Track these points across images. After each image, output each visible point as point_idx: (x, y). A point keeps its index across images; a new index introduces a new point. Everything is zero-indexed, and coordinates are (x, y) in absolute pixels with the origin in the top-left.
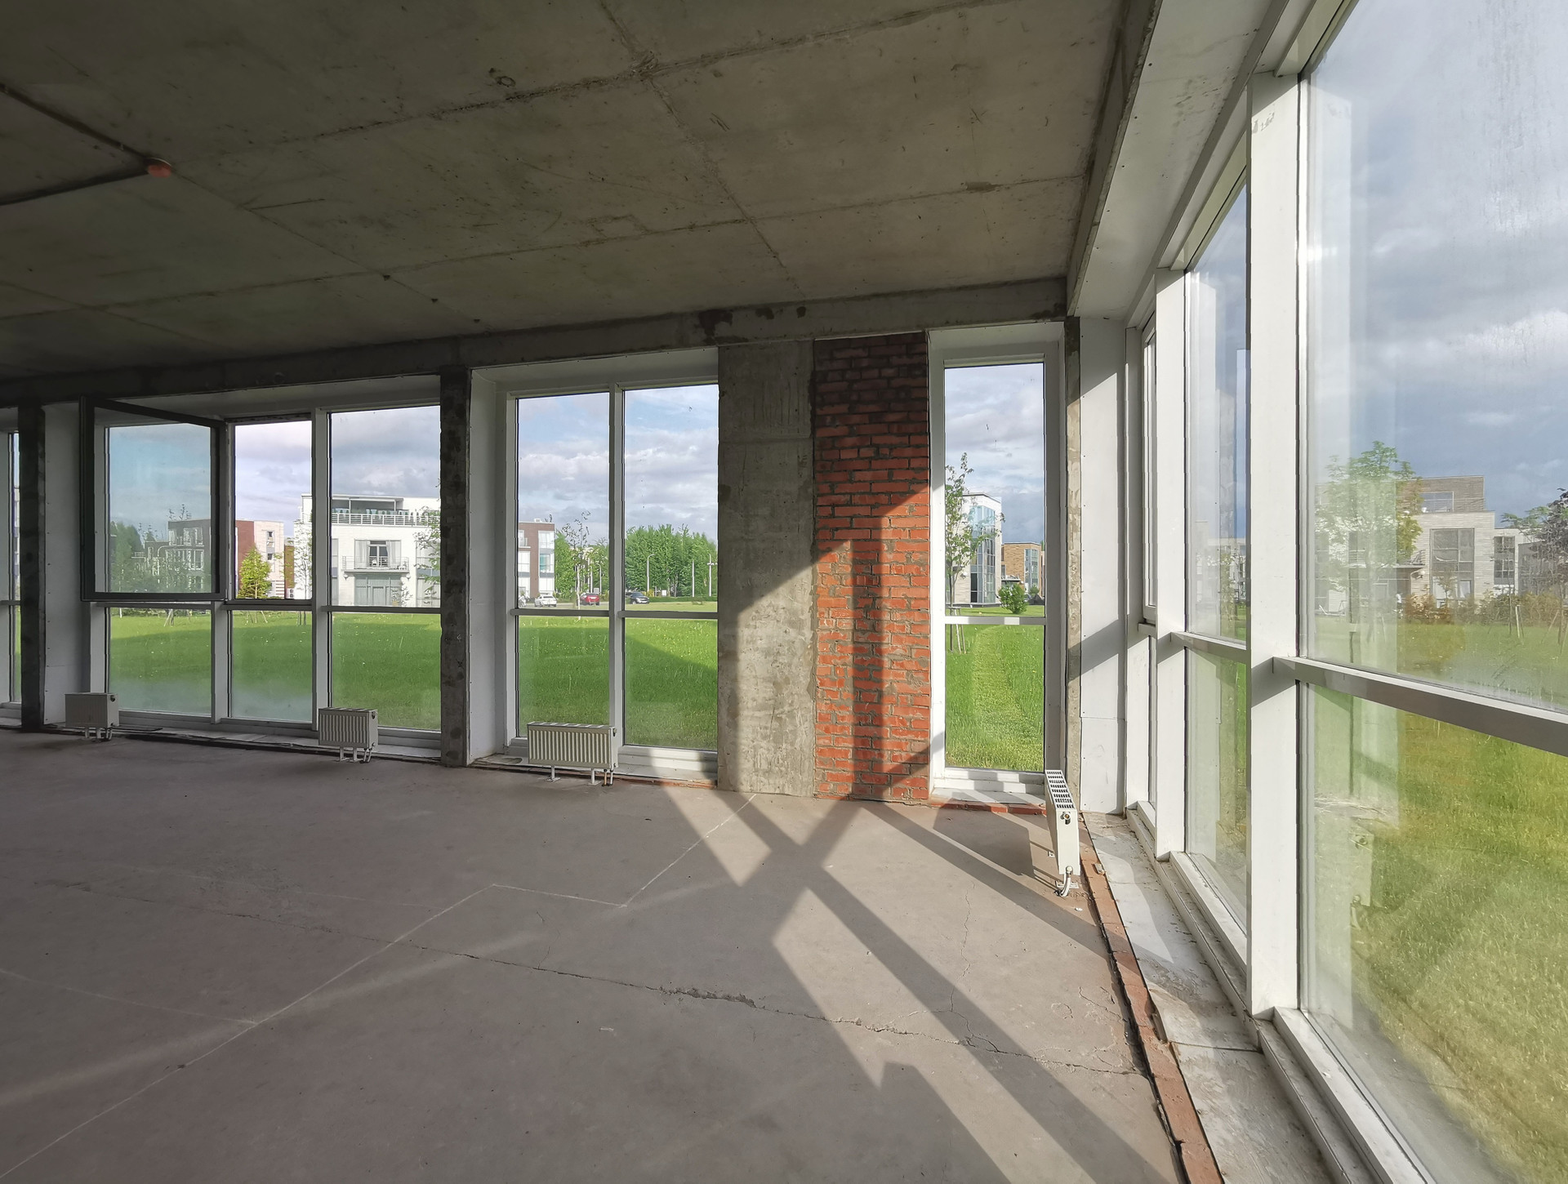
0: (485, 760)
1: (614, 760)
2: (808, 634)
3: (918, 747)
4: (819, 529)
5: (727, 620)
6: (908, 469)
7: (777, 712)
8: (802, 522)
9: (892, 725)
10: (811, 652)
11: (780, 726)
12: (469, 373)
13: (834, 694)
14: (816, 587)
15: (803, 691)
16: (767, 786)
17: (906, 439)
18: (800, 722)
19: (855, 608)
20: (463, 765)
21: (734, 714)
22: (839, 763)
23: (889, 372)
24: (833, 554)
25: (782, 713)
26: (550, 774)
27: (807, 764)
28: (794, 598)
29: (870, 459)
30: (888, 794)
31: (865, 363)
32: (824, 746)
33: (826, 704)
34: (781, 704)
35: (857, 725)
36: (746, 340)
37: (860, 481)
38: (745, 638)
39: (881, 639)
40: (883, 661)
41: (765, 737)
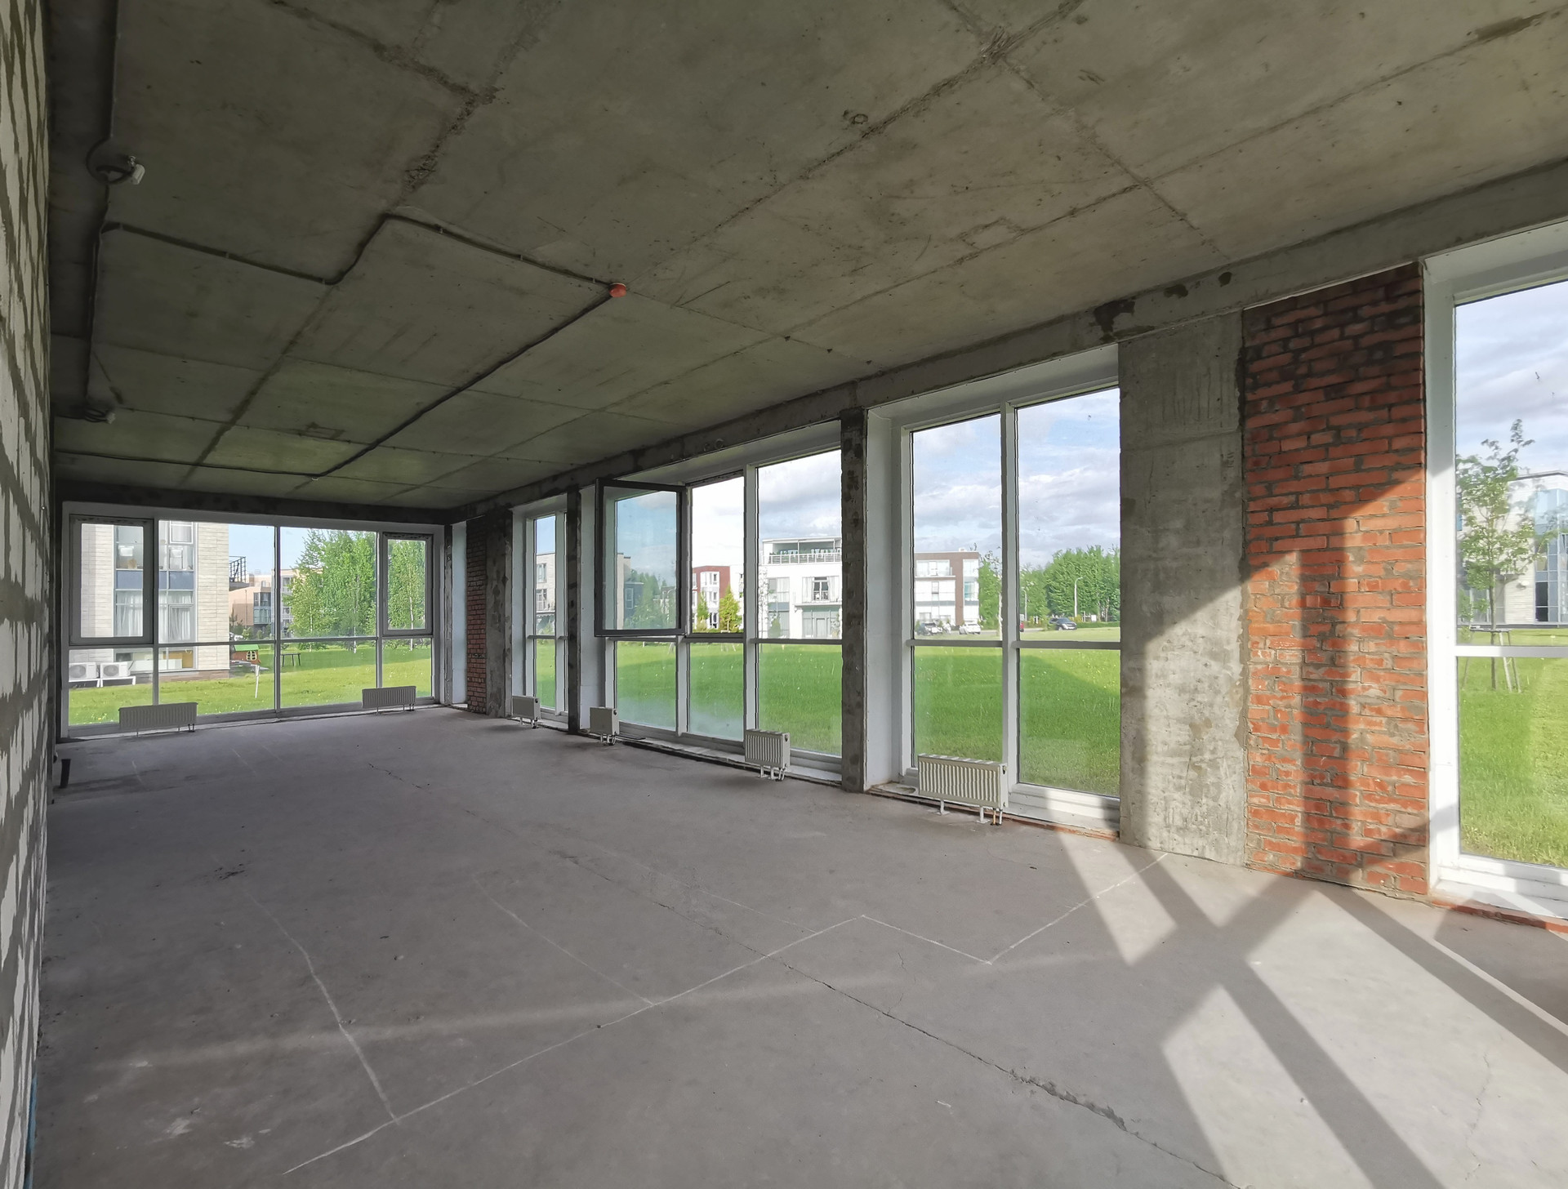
0: (880, 787)
1: (1004, 798)
2: (1236, 668)
3: (1408, 821)
4: (1250, 541)
5: (1132, 648)
6: (1387, 452)
7: (1194, 759)
8: (1227, 534)
9: (1362, 788)
10: (1241, 690)
11: (1199, 776)
12: (866, 413)
13: (1275, 743)
14: (1246, 612)
15: (1229, 735)
16: (1182, 846)
17: (1384, 413)
18: (1226, 774)
19: (1305, 636)
20: (860, 791)
21: (1140, 759)
22: (1280, 830)
23: (1356, 328)
24: (1270, 569)
25: (1202, 761)
26: (939, 807)
27: (1235, 825)
28: (1216, 625)
29: (1326, 446)
30: (1358, 878)
31: (1318, 324)
32: (1259, 806)
33: (1262, 754)
34: (1200, 751)
35: (1307, 783)
36: (1152, 328)
37: (1310, 476)
38: (1154, 672)
39: (1345, 675)
40: (1349, 705)
41: (1179, 788)
